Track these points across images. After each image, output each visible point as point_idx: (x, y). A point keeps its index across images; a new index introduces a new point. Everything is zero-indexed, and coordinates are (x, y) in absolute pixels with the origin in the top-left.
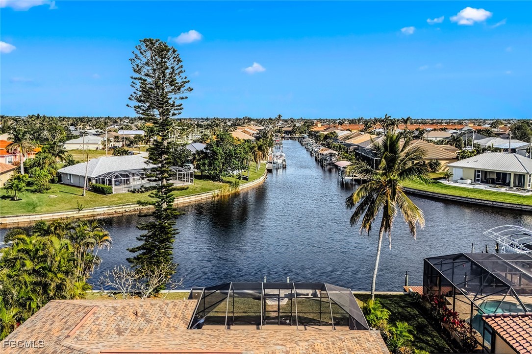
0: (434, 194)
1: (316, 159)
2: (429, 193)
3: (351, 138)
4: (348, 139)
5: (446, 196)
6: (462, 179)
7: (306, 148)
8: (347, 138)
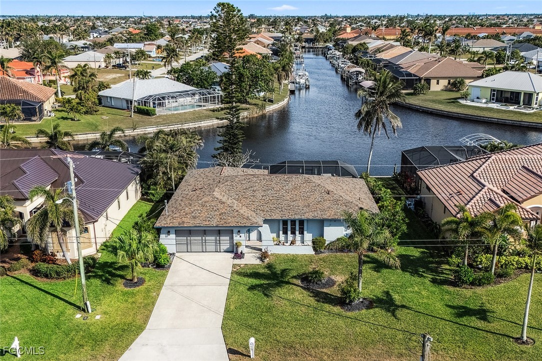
0: (449, 113)
1: (342, 78)
2: (445, 112)
3: (383, 51)
4: (380, 52)
5: (460, 115)
6: (478, 98)
7: (331, 62)
8: (379, 50)
